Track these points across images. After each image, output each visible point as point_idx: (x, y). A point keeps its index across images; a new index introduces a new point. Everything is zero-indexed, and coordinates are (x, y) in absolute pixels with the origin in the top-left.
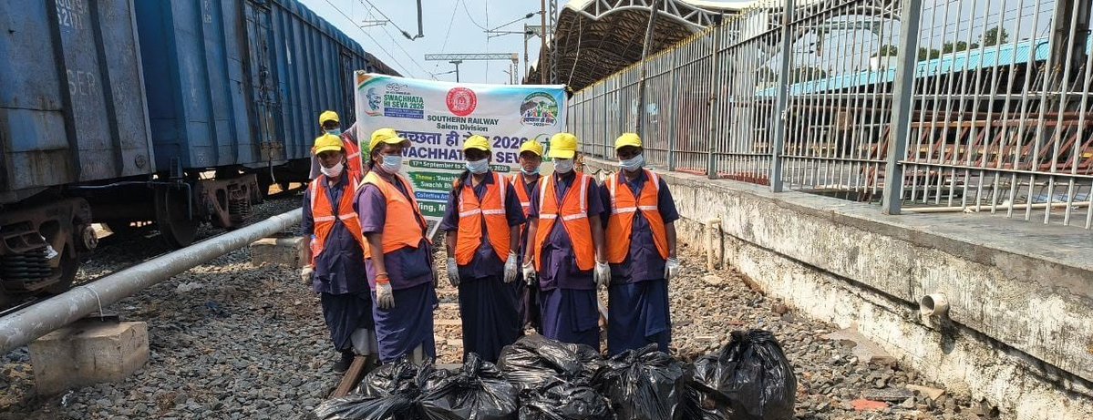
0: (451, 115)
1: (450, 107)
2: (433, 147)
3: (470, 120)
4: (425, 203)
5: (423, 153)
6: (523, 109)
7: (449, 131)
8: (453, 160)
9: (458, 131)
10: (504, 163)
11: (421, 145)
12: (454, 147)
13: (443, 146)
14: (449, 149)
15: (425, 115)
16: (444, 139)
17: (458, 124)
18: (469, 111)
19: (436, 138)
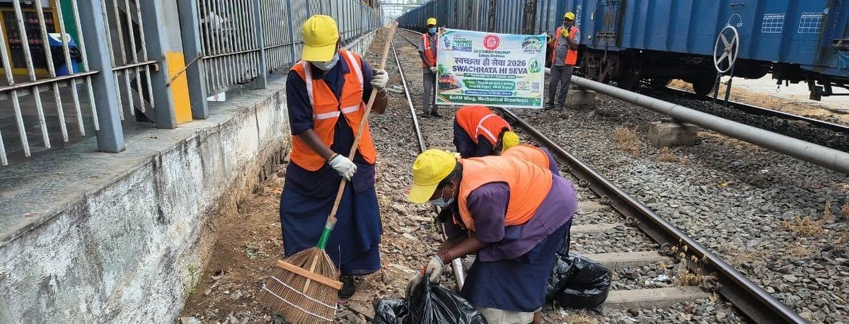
0: (486, 49)
1: (486, 45)
2: (476, 66)
3: (496, 52)
4: (471, 97)
5: (471, 69)
6: (523, 45)
7: (484, 58)
8: (486, 73)
9: (490, 58)
10: (513, 74)
11: (470, 65)
12: (487, 66)
13: (481, 65)
14: (485, 67)
15: (473, 50)
16: (482, 62)
17: (489, 54)
18: (495, 47)
19: (478, 62)
